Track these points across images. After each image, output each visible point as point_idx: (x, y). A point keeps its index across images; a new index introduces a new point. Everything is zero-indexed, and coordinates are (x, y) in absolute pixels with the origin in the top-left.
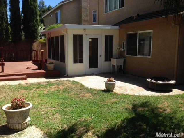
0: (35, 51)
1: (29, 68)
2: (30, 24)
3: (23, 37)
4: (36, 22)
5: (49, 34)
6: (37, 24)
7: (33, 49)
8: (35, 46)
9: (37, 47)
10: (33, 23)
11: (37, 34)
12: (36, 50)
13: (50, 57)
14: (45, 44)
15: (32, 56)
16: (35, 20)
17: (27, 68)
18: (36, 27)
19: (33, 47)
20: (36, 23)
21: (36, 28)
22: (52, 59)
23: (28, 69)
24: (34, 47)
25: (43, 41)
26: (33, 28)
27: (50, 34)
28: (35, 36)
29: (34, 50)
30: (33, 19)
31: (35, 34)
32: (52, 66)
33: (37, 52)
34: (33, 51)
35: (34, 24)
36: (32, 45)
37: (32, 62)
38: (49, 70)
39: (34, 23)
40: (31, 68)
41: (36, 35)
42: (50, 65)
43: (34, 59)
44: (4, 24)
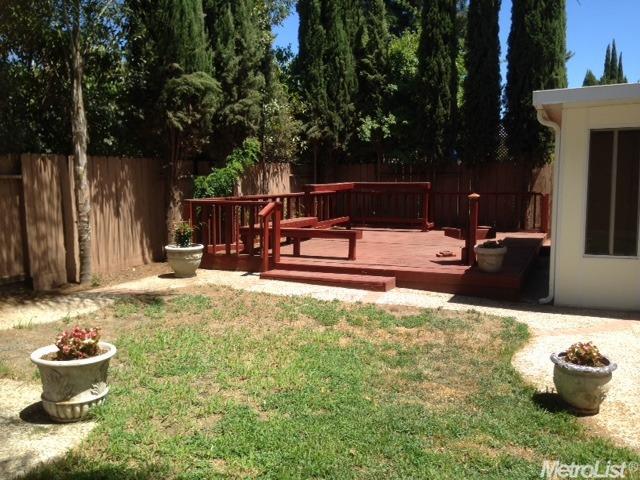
0: (538, 197)
1: (444, 256)
7: (535, 190)
12: (540, 194)
17: (437, 256)
28: (539, 142)
29: (536, 194)
30: (538, 79)
31: (541, 134)
33: (545, 200)
34: (533, 198)
37: (443, 232)
40: (450, 255)
43: (534, 227)
44: (441, 110)
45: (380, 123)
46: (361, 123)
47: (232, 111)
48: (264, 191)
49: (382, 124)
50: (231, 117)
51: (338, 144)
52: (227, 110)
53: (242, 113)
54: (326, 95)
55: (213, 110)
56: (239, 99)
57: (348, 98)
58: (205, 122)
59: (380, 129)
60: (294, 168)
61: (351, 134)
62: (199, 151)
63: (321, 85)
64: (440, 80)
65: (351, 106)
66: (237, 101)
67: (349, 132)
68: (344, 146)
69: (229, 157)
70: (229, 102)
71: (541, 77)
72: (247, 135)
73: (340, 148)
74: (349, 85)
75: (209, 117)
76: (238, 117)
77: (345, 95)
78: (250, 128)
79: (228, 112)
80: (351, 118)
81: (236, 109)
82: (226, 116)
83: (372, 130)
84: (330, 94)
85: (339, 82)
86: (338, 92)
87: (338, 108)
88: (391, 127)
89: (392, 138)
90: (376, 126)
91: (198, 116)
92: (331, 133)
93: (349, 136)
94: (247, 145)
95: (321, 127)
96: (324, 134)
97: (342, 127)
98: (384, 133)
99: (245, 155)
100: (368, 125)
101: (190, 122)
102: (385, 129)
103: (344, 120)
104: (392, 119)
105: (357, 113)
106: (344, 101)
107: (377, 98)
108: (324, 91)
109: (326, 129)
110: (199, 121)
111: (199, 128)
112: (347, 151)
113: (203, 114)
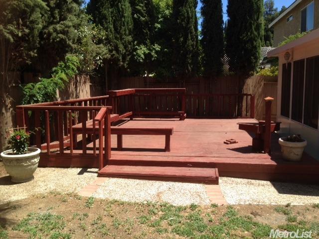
0: (249, 97)
1: (231, 143)
2: (241, 37)
3: (227, 67)
4: (256, 31)
5: (287, 55)
6: (259, 34)
7: (245, 92)
8: (251, 85)
9: (255, 87)
10: (249, 34)
11: (257, 58)
12: (250, 95)
13: (285, 113)
14: (274, 80)
15: (242, 108)
16: (253, 27)
17: (225, 143)
18: (256, 41)
19: (245, 87)
20: (256, 33)
21: (255, 44)
22: (292, 118)
23: (227, 144)
24: (246, 89)
25: (268, 73)
26: (248, 46)
27: (291, 53)
28: (252, 62)
29: (247, 95)
30: (251, 23)
31: (252, 57)
32: (298, 148)
33: (253, 99)
34: (245, 97)
35: (251, 35)
36: (244, 83)
38: (288, 160)
39: (252, 33)
40: (235, 142)
41: (254, 61)
42: (291, 144)
43: (246, 115)
44: (190, 42)
45: (149, 49)
46: (137, 49)
47: (55, 30)
48: (77, 96)
49: (152, 51)
50: (54, 35)
51: (122, 63)
52: (51, 29)
53: (64, 32)
54: (113, 29)
55: (40, 26)
56: (60, 21)
57: (127, 32)
58: (33, 37)
59: (149, 54)
60: (92, 80)
61: (130, 57)
62: (29, 62)
63: (109, 22)
64: (188, 23)
65: (130, 38)
66: (58, 23)
67: (128, 55)
68: (125, 65)
69: (54, 69)
70: (52, 23)
71: (253, 22)
72: (67, 52)
73: (123, 66)
74: (127, 23)
75: (36, 32)
76: (60, 35)
77: (125, 30)
78: (69, 46)
79: (52, 31)
80: (129, 46)
81: (58, 29)
82: (50, 34)
83: (144, 54)
84: (116, 29)
85: (121, 20)
86: (121, 28)
87: (121, 39)
88: (157, 52)
89: (157, 60)
90: (147, 52)
91: (27, 31)
92: (117, 55)
93: (128, 58)
94: (68, 59)
95: (110, 51)
96: (112, 56)
97: (124, 51)
98: (152, 56)
99: (68, 67)
100: (142, 50)
101: (20, 34)
102: (153, 53)
103: (125, 47)
104: (157, 47)
105: (134, 42)
106: (125, 34)
107: (147, 33)
108: (112, 26)
109: (114, 52)
110: (28, 35)
111: (28, 41)
112: (127, 68)
113: (32, 29)
